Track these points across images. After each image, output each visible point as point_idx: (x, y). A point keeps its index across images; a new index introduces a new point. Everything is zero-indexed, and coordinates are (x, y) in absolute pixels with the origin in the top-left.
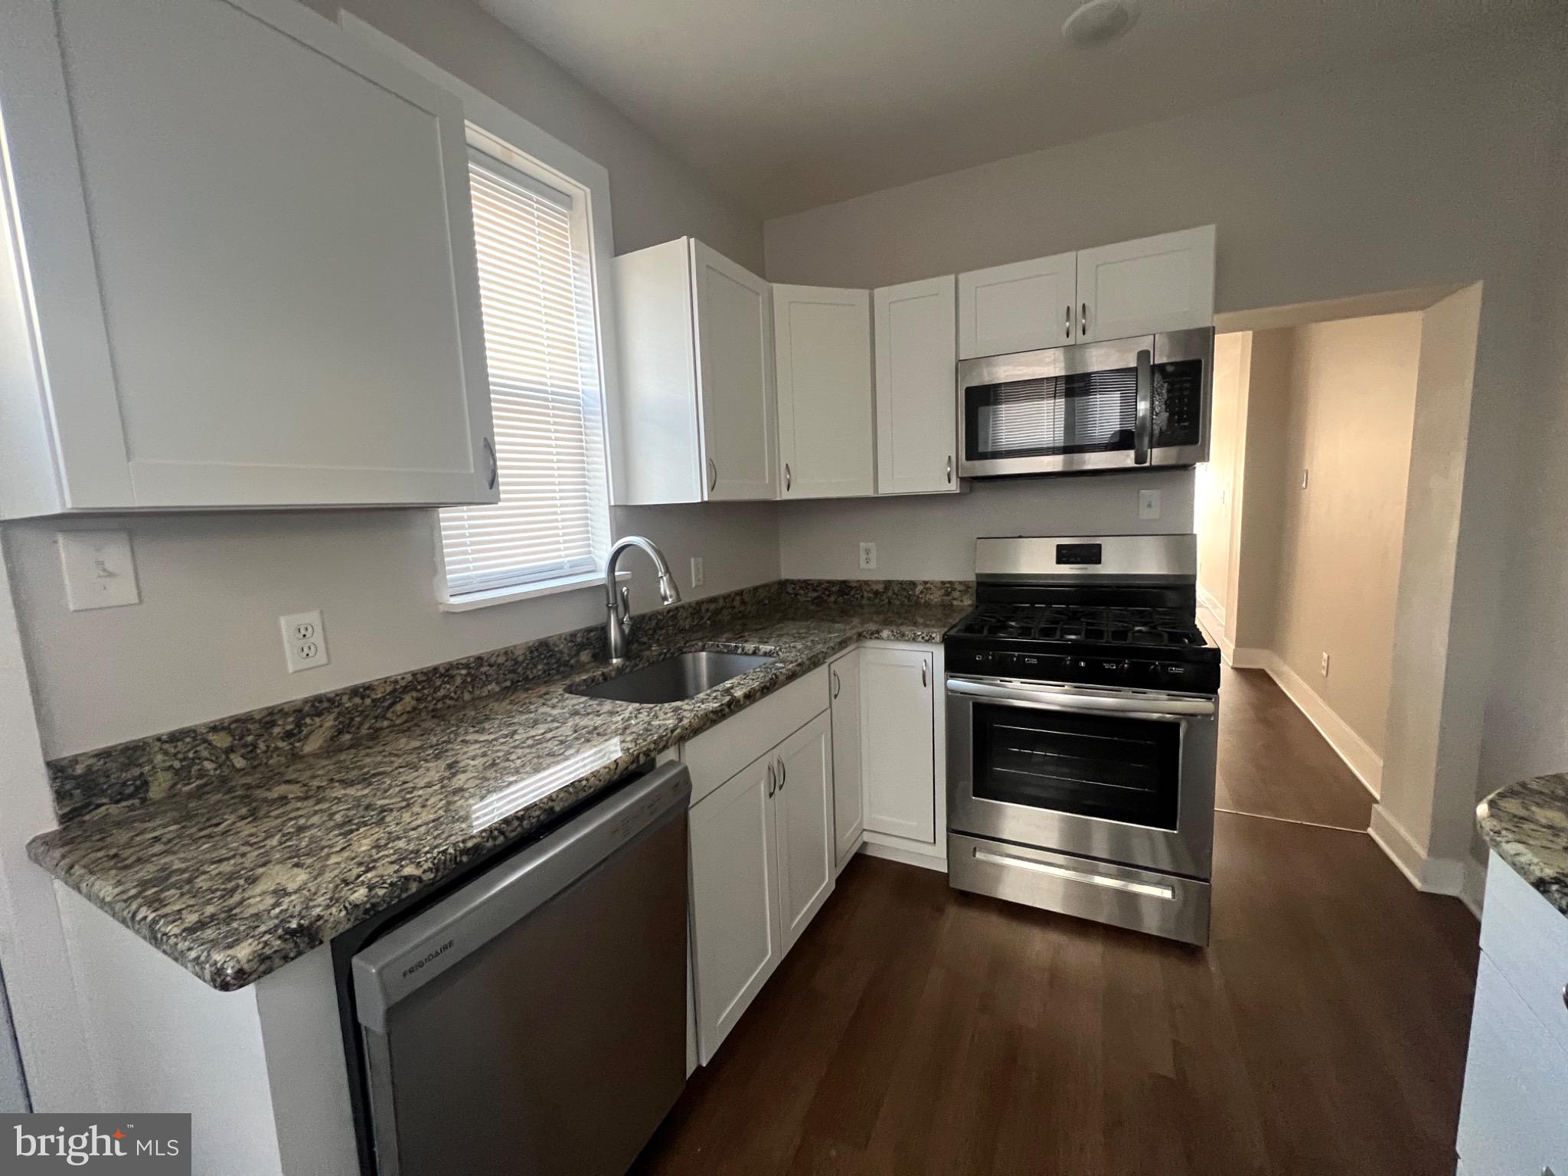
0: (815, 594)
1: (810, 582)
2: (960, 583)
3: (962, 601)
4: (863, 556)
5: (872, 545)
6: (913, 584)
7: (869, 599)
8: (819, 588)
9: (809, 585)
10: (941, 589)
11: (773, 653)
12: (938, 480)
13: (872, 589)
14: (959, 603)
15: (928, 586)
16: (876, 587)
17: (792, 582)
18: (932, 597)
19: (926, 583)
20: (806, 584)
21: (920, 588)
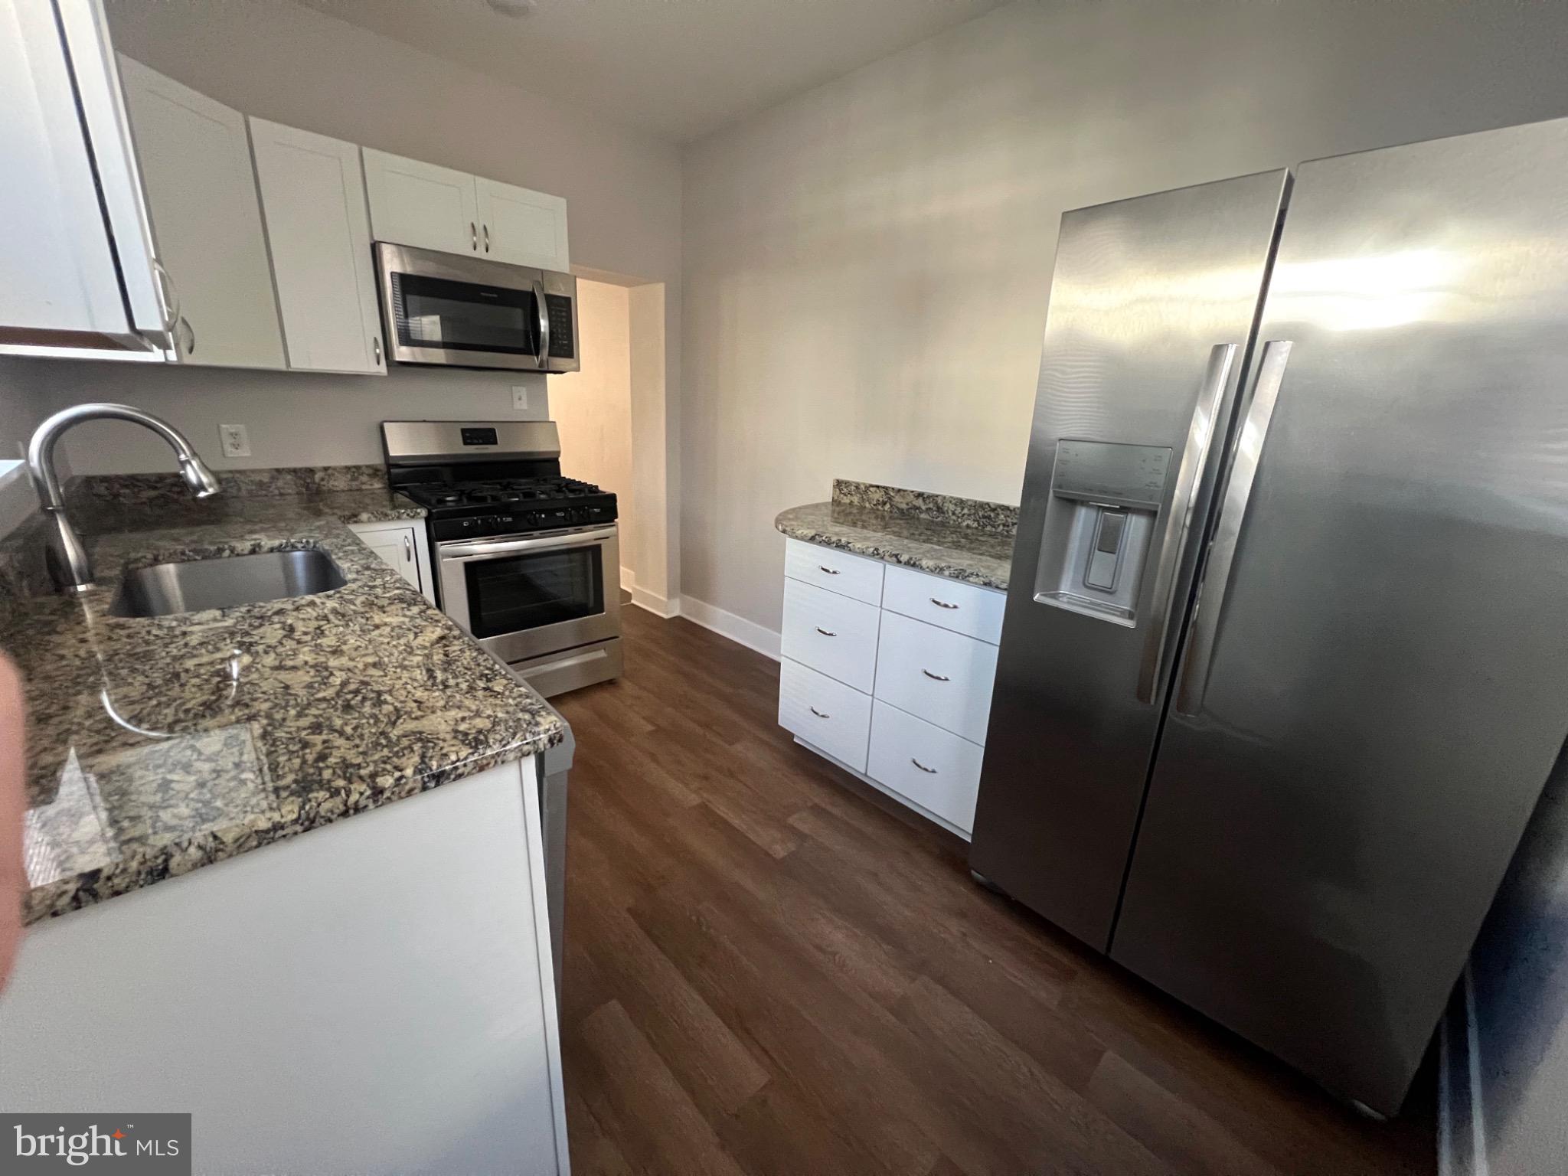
0: (152, 493)
1: (140, 477)
2: (368, 466)
3: (371, 485)
4: (227, 442)
5: (240, 428)
6: (311, 471)
7: (250, 492)
8: (159, 485)
9: (138, 481)
10: (347, 473)
12: (367, 363)
13: (252, 481)
14: (369, 487)
15: (330, 471)
16: (257, 478)
17: (105, 479)
18: (336, 483)
19: (326, 469)
20: (133, 481)
21: (318, 477)
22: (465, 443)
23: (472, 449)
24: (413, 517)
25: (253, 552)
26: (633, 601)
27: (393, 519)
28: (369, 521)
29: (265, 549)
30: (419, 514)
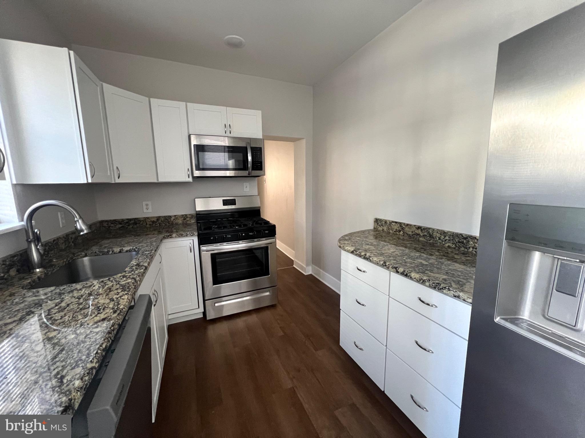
0: (120, 226)
1: (116, 220)
2: (189, 215)
3: (190, 221)
4: (145, 207)
5: (149, 203)
6: (170, 217)
7: (150, 225)
8: (122, 223)
9: (117, 221)
10: (182, 217)
11: (132, 250)
12: (184, 177)
13: (151, 221)
14: (190, 222)
15: (176, 217)
16: (153, 220)
17: (107, 221)
18: (178, 221)
19: (175, 216)
20: (114, 222)
21: (173, 218)
22: (224, 205)
23: (226, 207)
24: (192, 236)
25: (120, 252)
26: (294, 266)
27: (185, 236)
28: (176, 237)
29: (124, 251)
30: (194, 234)
